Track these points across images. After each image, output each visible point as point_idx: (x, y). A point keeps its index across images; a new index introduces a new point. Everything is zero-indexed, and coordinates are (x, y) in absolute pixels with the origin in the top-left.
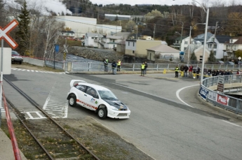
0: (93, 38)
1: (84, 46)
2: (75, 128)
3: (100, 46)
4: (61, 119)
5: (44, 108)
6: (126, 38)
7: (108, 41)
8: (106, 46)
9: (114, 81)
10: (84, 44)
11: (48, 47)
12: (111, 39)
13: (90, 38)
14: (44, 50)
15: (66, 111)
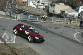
0: (32, 2)
1: (27, 6)
2: (18, 49)
3: (36, 7)
4: (11, 44)
5: (3, 37)
6: (50, 4)
7: (40, 4)
8: (39, 7)
9: (41, 26)
10: (27, 5)
11: (8, 5)
12: (42, 4)
13: (31, 2)
14: (6, 6)
15: (15, 40)
